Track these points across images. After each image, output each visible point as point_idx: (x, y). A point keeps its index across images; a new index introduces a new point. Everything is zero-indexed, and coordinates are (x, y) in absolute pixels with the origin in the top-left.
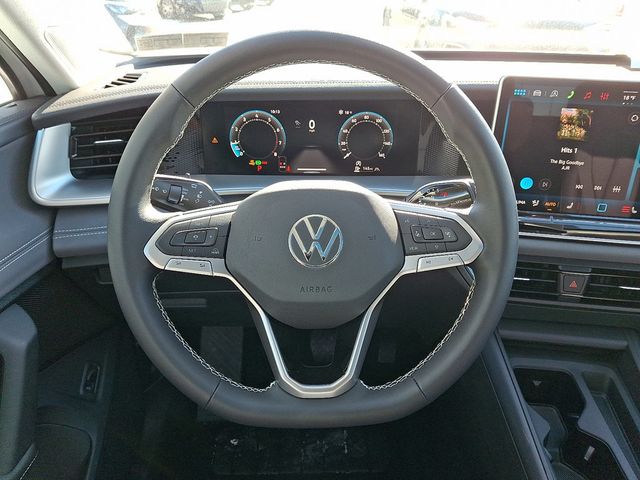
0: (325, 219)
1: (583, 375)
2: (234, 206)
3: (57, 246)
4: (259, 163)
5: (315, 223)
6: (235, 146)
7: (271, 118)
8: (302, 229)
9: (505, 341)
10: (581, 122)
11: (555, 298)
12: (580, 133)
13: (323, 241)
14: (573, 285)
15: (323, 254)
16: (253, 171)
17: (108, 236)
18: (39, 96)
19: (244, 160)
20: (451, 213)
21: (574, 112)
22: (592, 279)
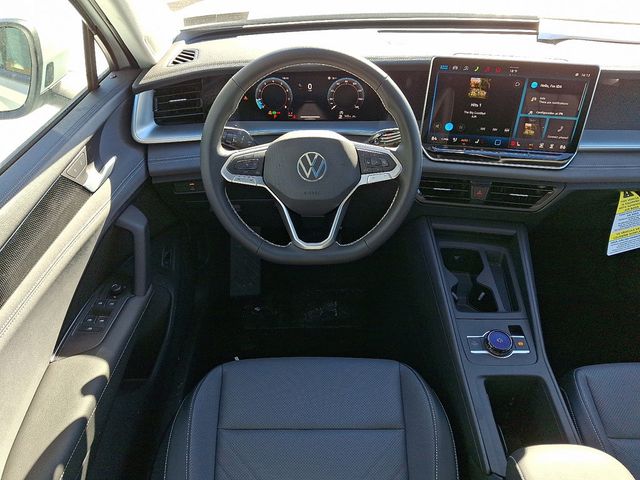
0: (317, 154)
1: (486, 252)
2: (266, 146)
3: (151, 169)
4: (275, 113)
5: (312, 156)
6: (258, 102)
7: (282, 82)
8: (304, 160)
9: (435, 230)
10: (483, 86)
11: (468, 202)
12: (483, 94)
13: (316, 167)
14: (479, 193)
15: (316, 175)
16: (271, 118)
17: (200, 161)
18: (127, 67)
19: (265, 111)
20: (387, 150)
21: (478, 80)
22: (492, 189)
